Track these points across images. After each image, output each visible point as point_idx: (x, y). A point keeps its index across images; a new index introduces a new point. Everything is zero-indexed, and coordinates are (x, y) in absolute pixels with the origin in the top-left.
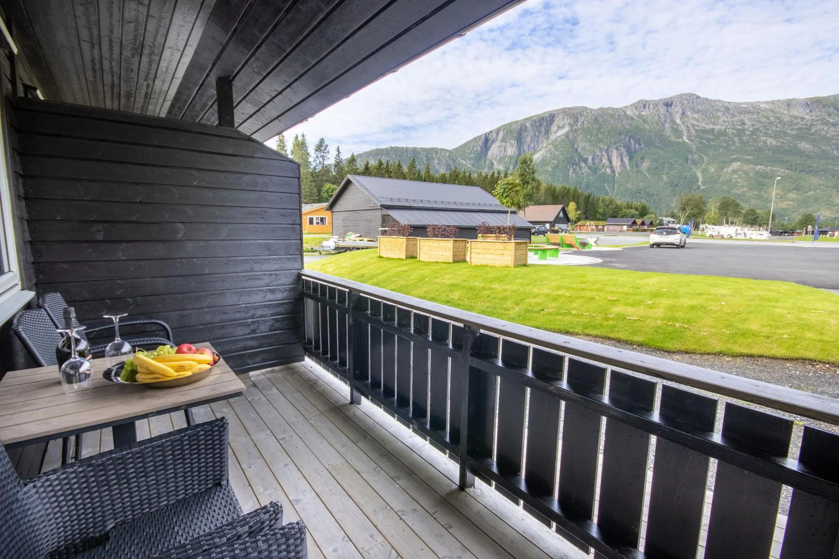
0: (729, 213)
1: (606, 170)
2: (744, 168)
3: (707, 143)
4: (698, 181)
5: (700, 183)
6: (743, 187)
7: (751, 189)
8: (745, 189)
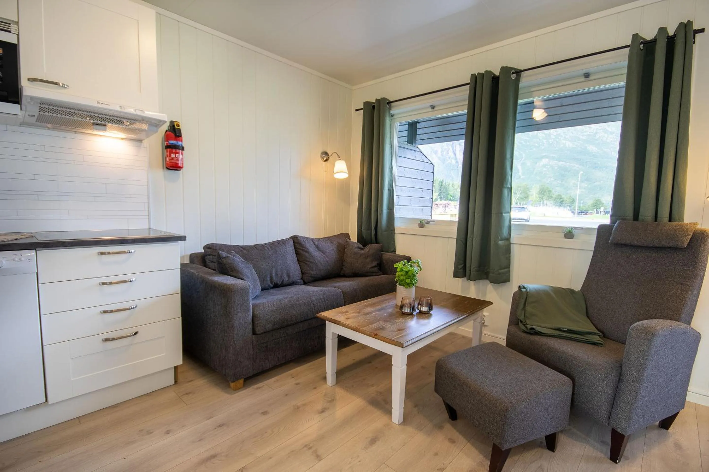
0: (545, 198)
1: (452, 161)
2: (551, 163)
3: (524, 143)
4: (519, 172)
5: (520, 174)
6: (550, 177)
7: (555, 180)
8: (552, 179)
